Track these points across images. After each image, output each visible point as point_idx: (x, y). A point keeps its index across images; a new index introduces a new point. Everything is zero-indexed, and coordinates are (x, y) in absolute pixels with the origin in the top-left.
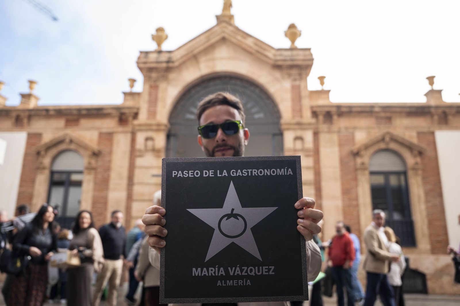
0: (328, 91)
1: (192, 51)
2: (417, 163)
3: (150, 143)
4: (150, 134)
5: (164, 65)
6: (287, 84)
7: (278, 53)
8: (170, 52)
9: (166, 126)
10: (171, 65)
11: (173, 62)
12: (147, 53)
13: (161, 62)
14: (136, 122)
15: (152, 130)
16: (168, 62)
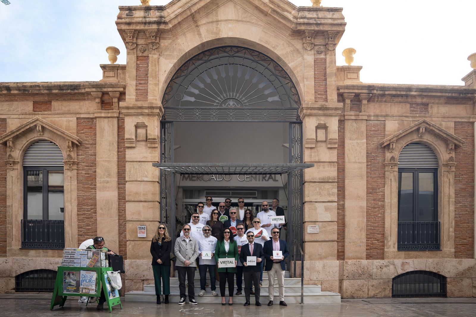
0: (359, 68)
1: (189, 8)
2: (451, 159)
3: (141, 131)
4: (141, 119)
5: (155, 27)
6: (310, 58)
7: (301, 14)
8: (160, 9)
9: (160, 108)
10: (162, 27)
11: (165, 23)
12: (130, 9)
13: (150, 23)
14: (122, 104)
15: (142, 114)
16: (159, 23)
